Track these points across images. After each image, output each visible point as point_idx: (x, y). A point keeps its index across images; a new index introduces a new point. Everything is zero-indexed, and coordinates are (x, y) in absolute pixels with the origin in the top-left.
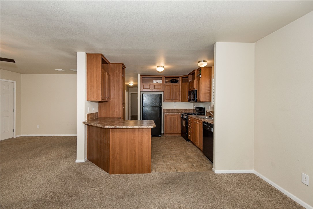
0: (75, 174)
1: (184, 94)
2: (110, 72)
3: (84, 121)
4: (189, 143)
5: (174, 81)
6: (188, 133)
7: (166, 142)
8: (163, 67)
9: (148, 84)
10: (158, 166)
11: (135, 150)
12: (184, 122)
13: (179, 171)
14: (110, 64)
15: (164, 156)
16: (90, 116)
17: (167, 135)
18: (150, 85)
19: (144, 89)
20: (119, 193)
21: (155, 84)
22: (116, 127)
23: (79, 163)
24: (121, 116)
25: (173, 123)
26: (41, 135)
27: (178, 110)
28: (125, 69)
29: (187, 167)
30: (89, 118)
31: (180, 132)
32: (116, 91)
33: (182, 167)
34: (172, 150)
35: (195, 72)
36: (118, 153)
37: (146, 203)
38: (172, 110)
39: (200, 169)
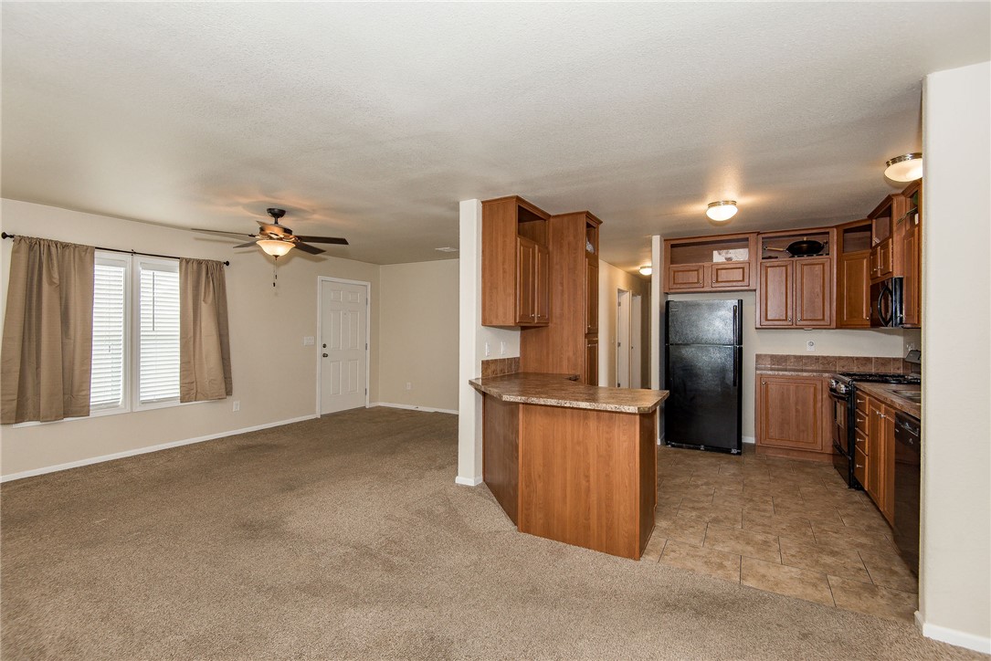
0: (442, 509)
1: (849, 298)
2: (551, 243)
3: (473, 378)
4: (857, 496)
5: (806, 247)
6: (853, 457)
7: (753, 478)
8: (734, 203)
9: (693, 265)
10: (675, 547)
11: (587, 477)
12: (841, 409)
13: (750, 583)
14: (552, 220)
15: (716, 521)
16: (492, 367)
17: (770, 453)
18: (697, 270)
19: (678, 286)
20: (521, 585)
21: (718, 264)
22: (529, 401)
23: (462, 485)
24: (581, 370)
25: (797, 411)
26: (412, 407)
27: (826, 362)
28: (601, 226)
29: (791, 578)
30: (489, 371)
31: (829, 450)
32: (566, 296)
33: (772, 573)
34: (763, 507)
35: (895, 205)
36: (540, 476)
37: (581, 637)
38: (799, 358)
39: (854, 600)
